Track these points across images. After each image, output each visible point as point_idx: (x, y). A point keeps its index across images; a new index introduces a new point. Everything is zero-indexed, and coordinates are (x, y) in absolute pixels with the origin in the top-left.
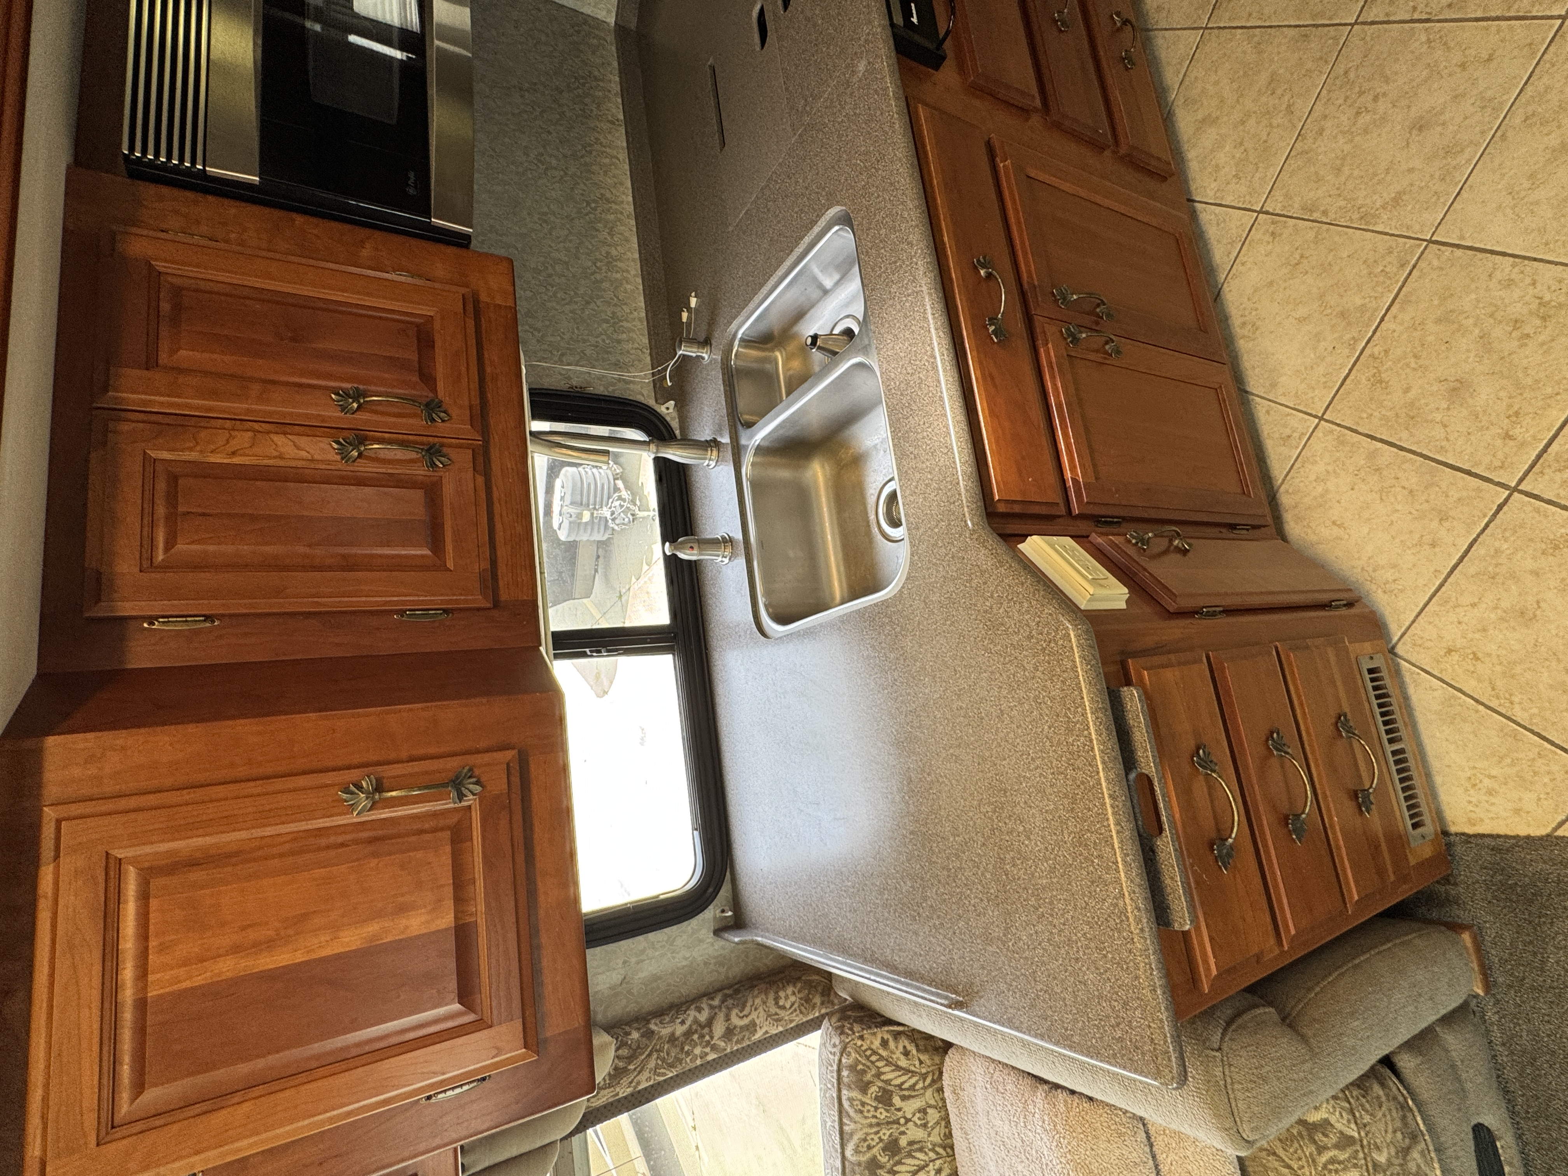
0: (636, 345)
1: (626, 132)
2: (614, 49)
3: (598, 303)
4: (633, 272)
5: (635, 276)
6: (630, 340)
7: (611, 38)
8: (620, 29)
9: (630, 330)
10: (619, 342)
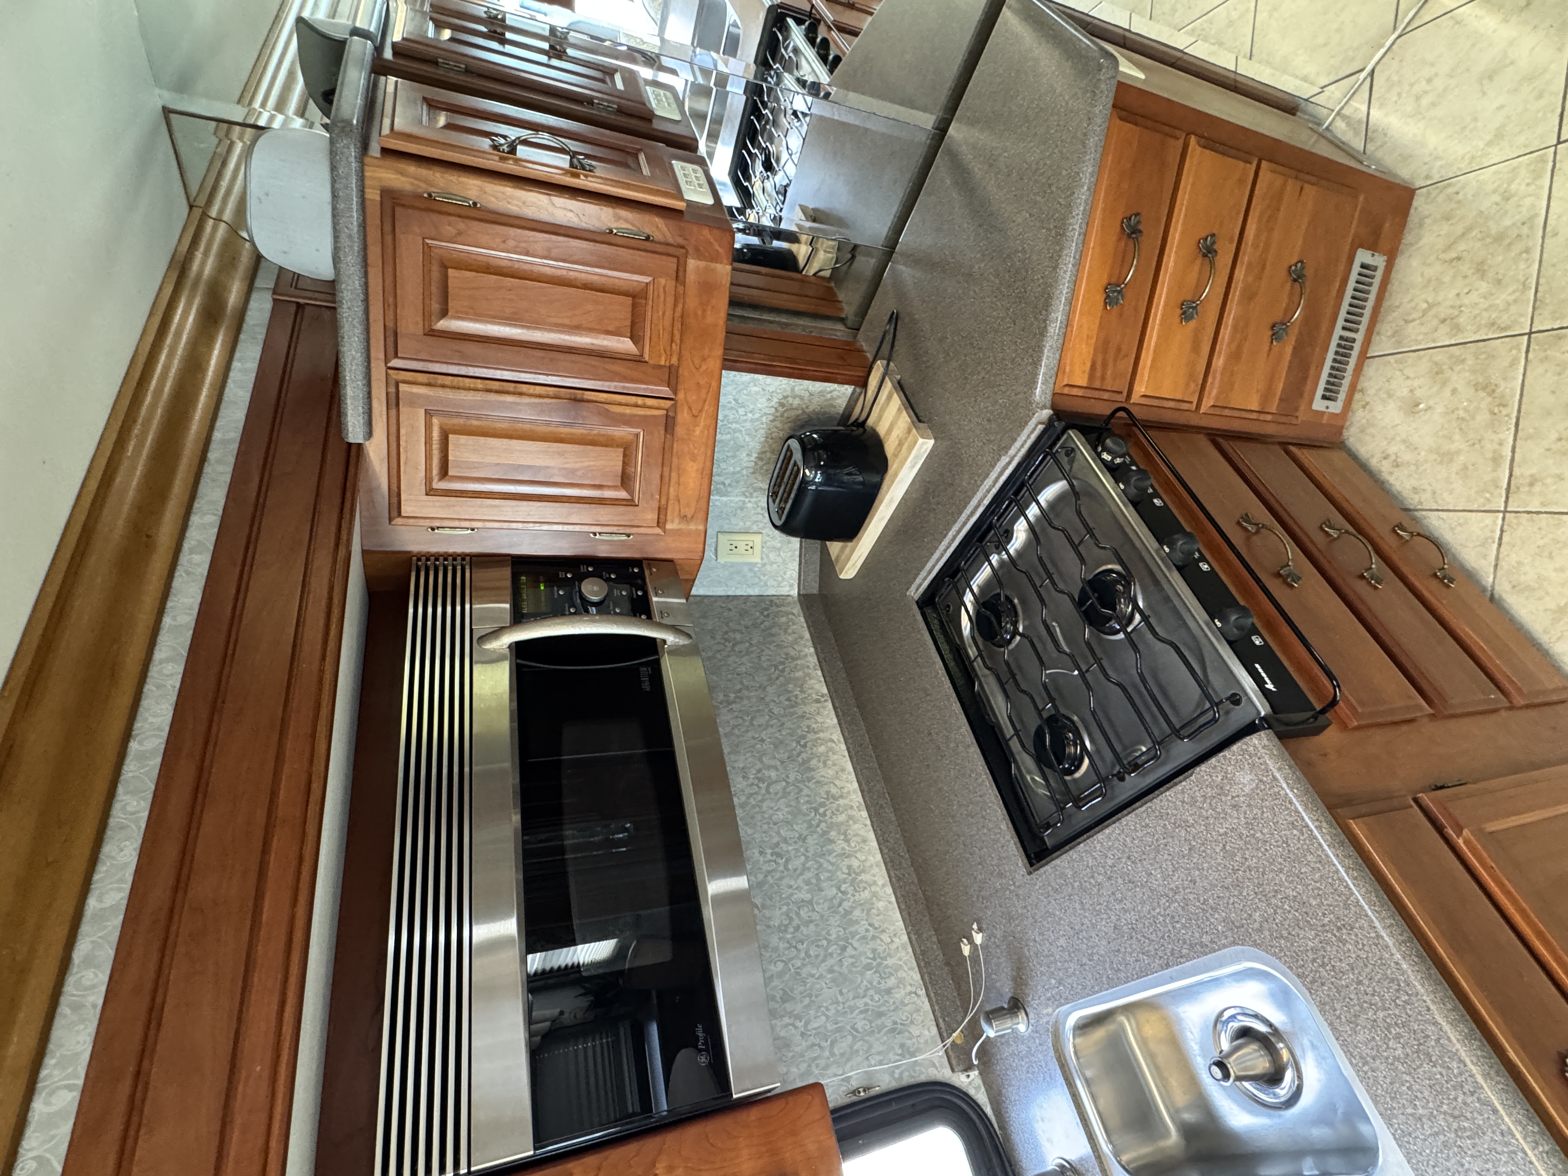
0: (909, 988)
1: (835, 708)
2: (802, 619)
3: (856, 944)
4: (880, 883)
5: (884, 886)
6: (901, 982)
7: (797, 609)
8: (805, 599)
9: (898, 968)
10: (889, 991)
